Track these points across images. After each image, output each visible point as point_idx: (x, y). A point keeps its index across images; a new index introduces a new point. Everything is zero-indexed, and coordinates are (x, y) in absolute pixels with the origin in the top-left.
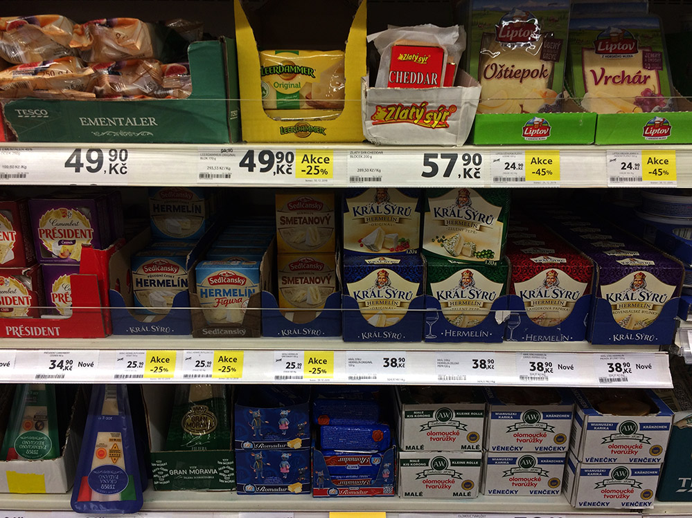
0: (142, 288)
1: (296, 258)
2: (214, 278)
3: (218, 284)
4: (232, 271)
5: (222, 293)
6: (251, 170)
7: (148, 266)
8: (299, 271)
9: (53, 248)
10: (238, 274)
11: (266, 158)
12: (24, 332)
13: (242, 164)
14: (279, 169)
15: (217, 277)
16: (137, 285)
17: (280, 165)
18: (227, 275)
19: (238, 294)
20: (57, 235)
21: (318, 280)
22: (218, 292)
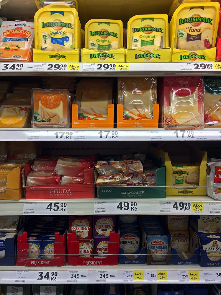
0: (122, 244)
1: (175, 233)
2: (153, 242)
3: (154, 244)
4: (160, 240)
5: (155, 248)
6: (177, 209)
7: (125, 236)
8: (177, 238)
9: (99, 232)
10: (162, 241)
11: (181, 205)
12: (90, 263)
13: (174, 207)
14: (186, 209)
15: (154, 242)
16: (121, 243)
17: (186, 207)
18: (158, 241)
19: (161, 248)
20: (102, 227)
21: (183, 241)
22: (154, 247)
